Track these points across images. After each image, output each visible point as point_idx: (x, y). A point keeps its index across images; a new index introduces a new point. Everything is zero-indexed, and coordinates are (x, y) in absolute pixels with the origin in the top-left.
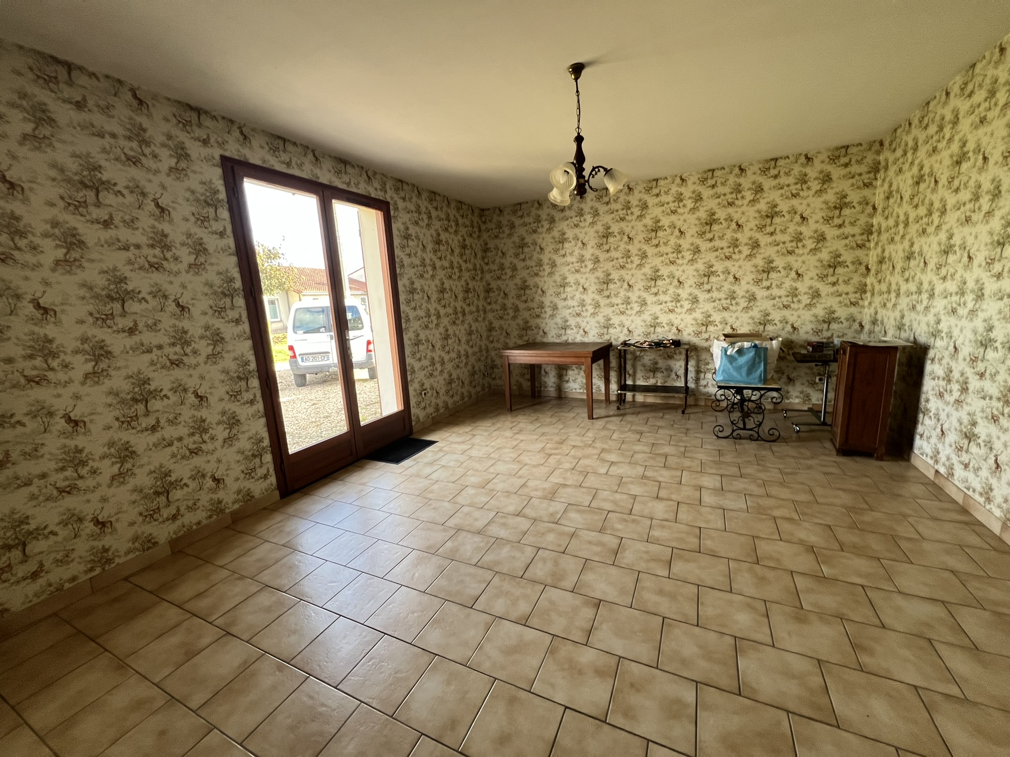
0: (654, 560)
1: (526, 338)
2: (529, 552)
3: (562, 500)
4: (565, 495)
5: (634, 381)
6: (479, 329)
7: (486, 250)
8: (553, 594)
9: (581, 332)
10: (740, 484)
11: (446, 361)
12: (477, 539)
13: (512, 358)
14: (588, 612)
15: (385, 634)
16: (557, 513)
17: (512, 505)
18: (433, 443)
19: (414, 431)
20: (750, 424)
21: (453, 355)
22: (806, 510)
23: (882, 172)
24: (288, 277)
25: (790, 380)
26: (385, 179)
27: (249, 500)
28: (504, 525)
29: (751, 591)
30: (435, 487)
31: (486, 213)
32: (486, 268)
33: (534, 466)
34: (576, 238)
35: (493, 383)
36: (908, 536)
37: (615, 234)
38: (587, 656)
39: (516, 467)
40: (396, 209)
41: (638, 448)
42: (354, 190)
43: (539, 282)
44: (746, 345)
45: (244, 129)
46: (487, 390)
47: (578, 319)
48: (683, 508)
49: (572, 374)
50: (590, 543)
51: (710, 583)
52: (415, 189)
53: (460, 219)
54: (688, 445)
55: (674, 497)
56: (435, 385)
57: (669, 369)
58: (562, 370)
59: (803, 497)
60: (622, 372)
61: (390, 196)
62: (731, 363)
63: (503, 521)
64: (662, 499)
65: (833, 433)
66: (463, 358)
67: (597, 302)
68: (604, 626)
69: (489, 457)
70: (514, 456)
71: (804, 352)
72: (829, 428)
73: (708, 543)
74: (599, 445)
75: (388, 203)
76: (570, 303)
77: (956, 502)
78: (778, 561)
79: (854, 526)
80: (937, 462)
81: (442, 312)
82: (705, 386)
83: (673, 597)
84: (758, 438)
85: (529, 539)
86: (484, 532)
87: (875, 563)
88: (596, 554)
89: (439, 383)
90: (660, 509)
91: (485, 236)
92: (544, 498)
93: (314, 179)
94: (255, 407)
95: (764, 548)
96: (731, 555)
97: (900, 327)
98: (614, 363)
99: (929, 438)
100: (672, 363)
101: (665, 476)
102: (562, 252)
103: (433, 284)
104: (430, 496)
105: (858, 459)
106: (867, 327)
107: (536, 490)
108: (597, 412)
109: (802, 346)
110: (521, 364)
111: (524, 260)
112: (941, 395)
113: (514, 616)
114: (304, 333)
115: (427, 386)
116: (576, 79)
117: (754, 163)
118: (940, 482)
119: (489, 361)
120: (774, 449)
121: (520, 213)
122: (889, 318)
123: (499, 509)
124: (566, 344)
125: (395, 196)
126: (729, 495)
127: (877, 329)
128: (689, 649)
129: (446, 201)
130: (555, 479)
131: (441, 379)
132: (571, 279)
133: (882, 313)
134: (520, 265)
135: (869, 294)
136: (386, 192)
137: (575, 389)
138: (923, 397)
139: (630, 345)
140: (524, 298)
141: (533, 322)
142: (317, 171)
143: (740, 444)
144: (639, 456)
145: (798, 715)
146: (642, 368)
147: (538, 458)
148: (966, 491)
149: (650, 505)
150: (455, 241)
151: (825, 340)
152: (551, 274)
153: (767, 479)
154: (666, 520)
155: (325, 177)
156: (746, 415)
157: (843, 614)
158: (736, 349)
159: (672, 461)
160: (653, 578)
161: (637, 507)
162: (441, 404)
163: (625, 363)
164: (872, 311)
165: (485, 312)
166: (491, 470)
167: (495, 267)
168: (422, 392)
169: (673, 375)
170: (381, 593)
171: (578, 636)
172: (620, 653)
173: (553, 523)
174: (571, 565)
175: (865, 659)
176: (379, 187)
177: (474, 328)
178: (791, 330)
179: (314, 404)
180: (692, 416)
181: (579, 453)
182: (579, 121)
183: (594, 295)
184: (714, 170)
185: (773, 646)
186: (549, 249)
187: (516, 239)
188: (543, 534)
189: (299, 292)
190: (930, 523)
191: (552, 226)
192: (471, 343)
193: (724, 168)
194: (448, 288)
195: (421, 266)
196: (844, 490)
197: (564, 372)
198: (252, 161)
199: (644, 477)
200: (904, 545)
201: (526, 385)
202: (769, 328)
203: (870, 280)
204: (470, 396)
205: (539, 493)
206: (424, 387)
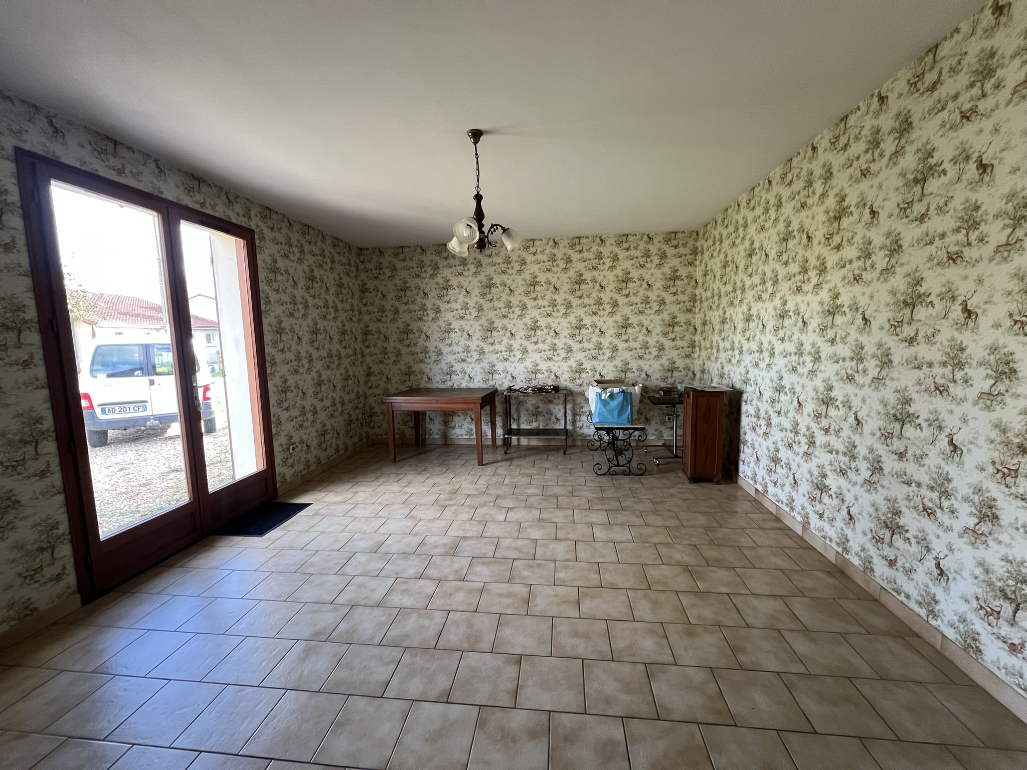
0: (563, 602)
1: (409, 384)
2: (439, 617)
3: (466, 554)
4: (468, 547)
5: (519, 425)
6: (357, 374)
7: (364, 290)
8: (472, 659)
9: (467, 378)
10: (622, 517)
11: (318, 409)
12: (377, 612)
13: (396, 405)
14: (510, 671)
15: (272, 759)
16: (462, 569)
17: (411, 568)
18: (307, 505)
19: (279, 494)
20: (622, 461)
21: (327, 403)
22: (678, 534)
23: (700, 254)
24: (77, 303)
25: (647, 420)
26: (248, 204)
27: (28, 615)
28: (406, 592)
29: (650, 617)
30: (316, 559)
31: (365, 252)
32: (364, 309)
33: (430, 521)
34: (460, 286)
35: (371, 432)
36: (747, 545)
37: (498, 285)
38: (518, 720)
39: (410, 523)
40: (263, 238)
41: (531, 491)
42: (210, 212)
43: (422, 327)
44: (616, 390)
45: (54, 120)
46: (365, 440)
47: (464, 365)
48: (580, 546)
49: (457, 420)
50: (500, 595)
51: (616, 615)
52: (286, 219)
53: (336, 256)
54: (574, 484)
55: (570, 536)
56: (305, 437)
57: (550, 413)
58: (447, 416)
59: (672, 523)
60: (507, 416)
61: (254, 223)
62: (605, 407)
63: (404, 587)
64: (560, 540)
65: (685, 465)
66: (339, 406)
67: (482, 349)
68: (530, 683)
69: (376, 516)
70: (406, 511)
71: (657, 396)
72: (681, 460)
73: (608, 577)
74: (493, 491)
75: (252, 232)
76: (455, 348)
77: (771, 513)
78: (665, 583)
79: (712, 543)
80: (755, 482)
81: (315, 354)
82: (581, 428)
83: (587, 636)
84: (630, 473)
85: (437, 603)
86: (385, 602)
87: (732, 573)
88: (508, 606)
89: (310, 434)
90: (560, 550)
91: (363, 276)
92: (446, 554)
93: (156, 193)
94: (47, 481)
95: (654, 573)
96: (628, 585)
97: (722, 376)
98: (499, 408)
99: (749, 463)
100: (551, 407)
101: (559, 516)
102: (446, 298)
103: (304, 324)
104: (311, 570)
105: (704, 485)
106: (698, 375)
107: (436, 547)
108: (487, 458)
109: (654, 391)
110: (403, 411)
111: (406, 303)
112: (754, 429)
113: (433, 695)
114: (109, 376)
115: (296, 439)
116: (475, 143)
117: (611, 236)
118: (760, 498)
119: (367, 408)
120: (644, 481)
121: (402, 256)
122: (714, 368)
123: (397, 573)
124: (452, 390)
125: (260, 223)
126: (616, 528)
127: (705, 377)
128: (610, 687)
129: (321, 236)
130: (455, 532)
131: (313, 431)
132: (456, 325)
133: (708, 364)
134: (402, 308)
135: (697, 349)
136: (250, 218)
137: (462, 435)
138: (742, 431)
139: (515, 390)
140: (407, 342)
141: (416, 368)
142: (160, 184)
143: (616, 479)
144: (532, 500)
145: (706, 724)
146: (526, 412)
147: (431, 513)
148: (777, 503)
149: (551, 547)
150: (330, 279)
151: (670, 386)
152: (435, 319)
153: (644, 510)
154: (568, 560)
155: (171, 192)
156: (618, 452)
157: (720, 622)
158: (608, 394)
159: (563, 501)
160: (566, 620)
161: (539, 552)
162: (312, 460)
163: (510, 408)
164: (701, 362)
165: (363, 356)
166: (382, 530)
167: (375, 309)
168: (290, 446)
169: (553, 418)
170: (259, 707)
171: (506, 701)
172: (548, 708)
173: (460, 581)
174: (485, 623)
175: (742, 658)
176: (241, 211)
177: (350, 373)
178: (646, 377)
179: (122, 469)
180: (572, 456)
181: (475, 502)
182: (478, 181)
183: (478, 342)
184: (580, 238)
185: (676, 664)
186: (433, 294)
187: (397, 281)
188: (450, 595)
189: (92, 323)
190: (760, 532)
191: (436, 272)
192: (347, 389)
193: (588, 237)
194: (322, 328)
195: (291, 303)
196: (699, 512)
197: (451, 418)
198: (64, 160)
199: (540, 520)
200: (748, 553)
201: (410, 433)
202: (629, 375)
203: (697, 338)
204: (346, 449)
205: (439, 550)
206: (292, 441)
